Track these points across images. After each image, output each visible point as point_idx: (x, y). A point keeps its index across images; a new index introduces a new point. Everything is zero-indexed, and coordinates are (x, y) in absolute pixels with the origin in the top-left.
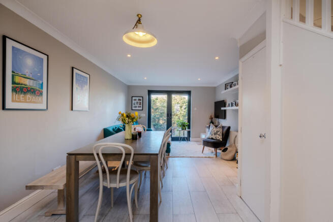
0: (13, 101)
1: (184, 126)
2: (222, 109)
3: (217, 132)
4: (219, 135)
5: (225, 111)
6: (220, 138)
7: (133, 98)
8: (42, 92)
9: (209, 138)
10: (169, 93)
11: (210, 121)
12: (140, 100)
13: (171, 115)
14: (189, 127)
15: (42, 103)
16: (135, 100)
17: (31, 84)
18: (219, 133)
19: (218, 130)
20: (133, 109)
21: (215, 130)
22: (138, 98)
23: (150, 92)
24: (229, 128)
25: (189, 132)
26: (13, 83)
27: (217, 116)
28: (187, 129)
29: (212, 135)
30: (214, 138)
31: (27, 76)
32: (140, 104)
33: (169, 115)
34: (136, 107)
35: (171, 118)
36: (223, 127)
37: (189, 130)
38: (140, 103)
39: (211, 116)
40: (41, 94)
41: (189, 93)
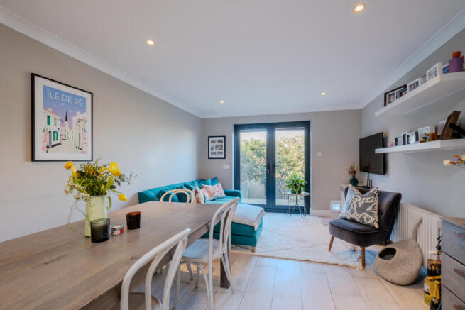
1: (296, 186)
2: (379, 151)
3: (366, 205)
4: (370, 213)
5: (385, 156)
6: (372, 220)
7: (211, 139)
9: (345, 219)
10: (271, 127)
11: (350, 177)
12: (220, 141)
13: (274, 166)
14: (307, 188)
16: (213, 142)
18: (369, 209)
19: (367, 200)
20: (210, 156)
21: (361, 200)
22: (217, 139)
23: (238, 128)
24: (398, 198)
25: (307, 199)
27: (365, 168)
28: (303, 193)
29: (352, 212)
30: (358, 219)
32: (221, 149)
33: (271, 167)
34: (215, 153)
35: (274, 172)
36: (381, 195)
37: (308, 194)
38: (222, 146)
39: (352, 168)
41: (306, 125)
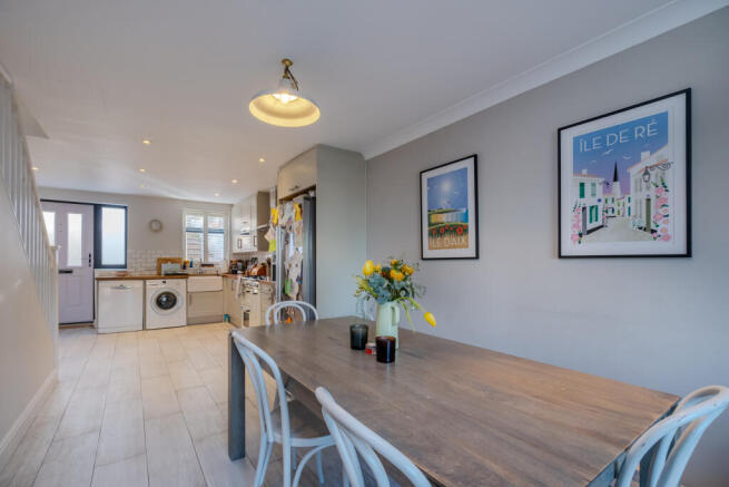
0: (430, 248)
8: (467, 227)
15: (467, 247)
17: (450, 220)
26: (430, 224)
31: (444, 209)
40: (464, 230)
